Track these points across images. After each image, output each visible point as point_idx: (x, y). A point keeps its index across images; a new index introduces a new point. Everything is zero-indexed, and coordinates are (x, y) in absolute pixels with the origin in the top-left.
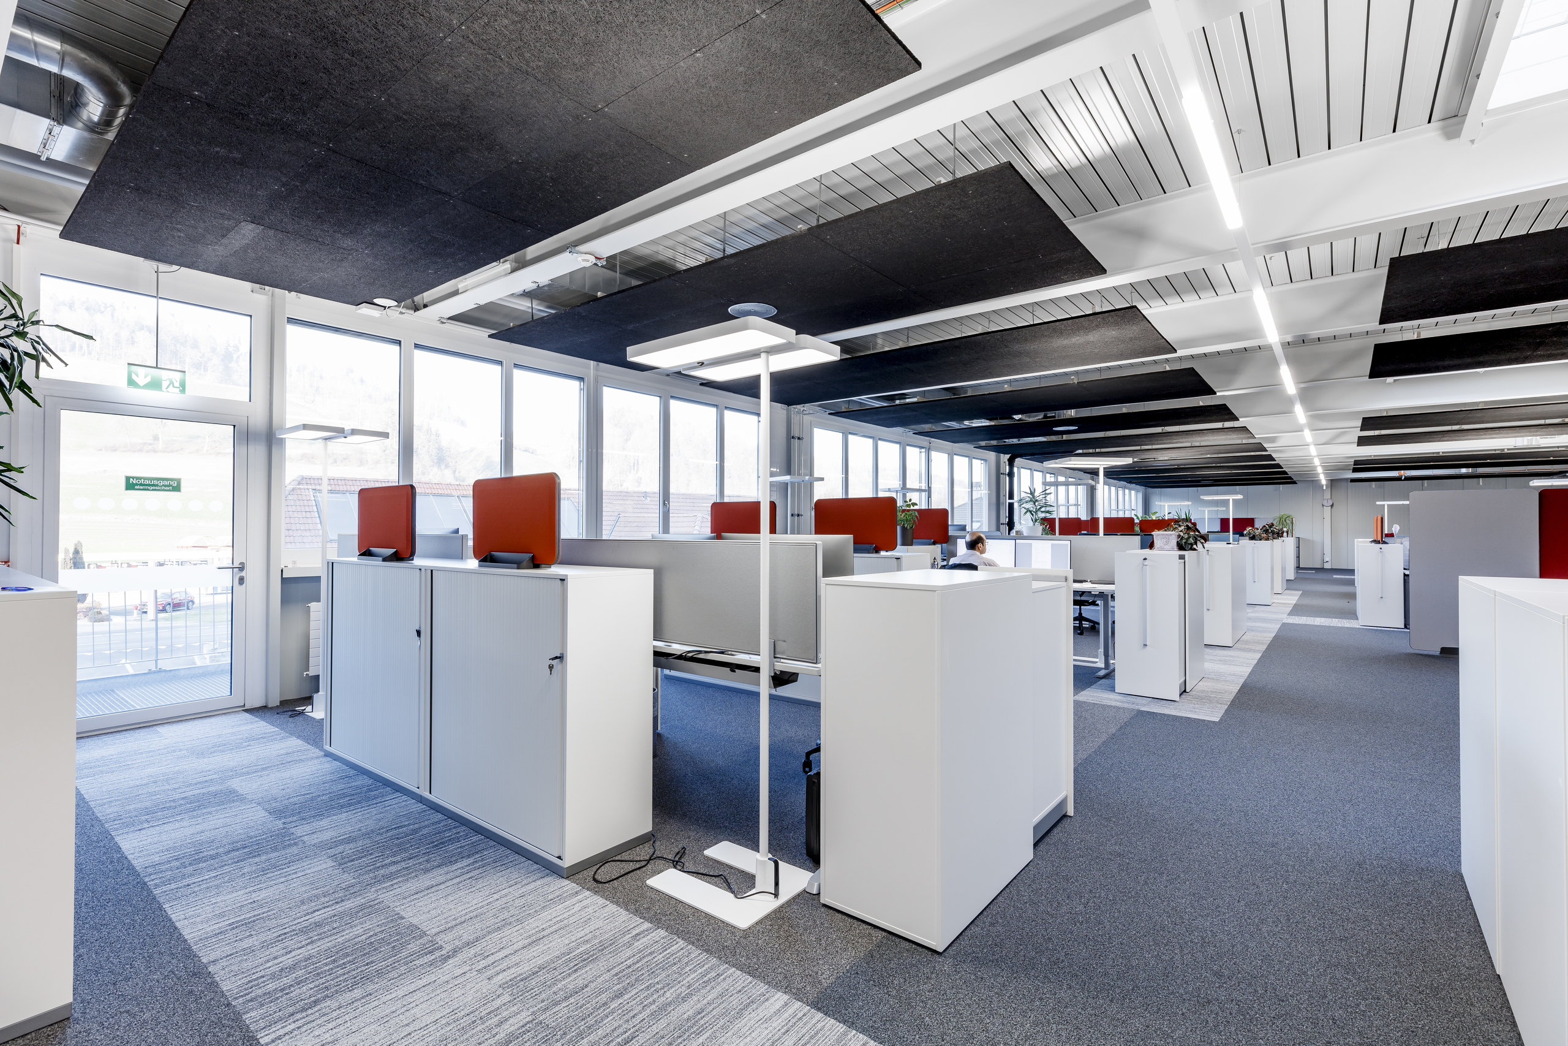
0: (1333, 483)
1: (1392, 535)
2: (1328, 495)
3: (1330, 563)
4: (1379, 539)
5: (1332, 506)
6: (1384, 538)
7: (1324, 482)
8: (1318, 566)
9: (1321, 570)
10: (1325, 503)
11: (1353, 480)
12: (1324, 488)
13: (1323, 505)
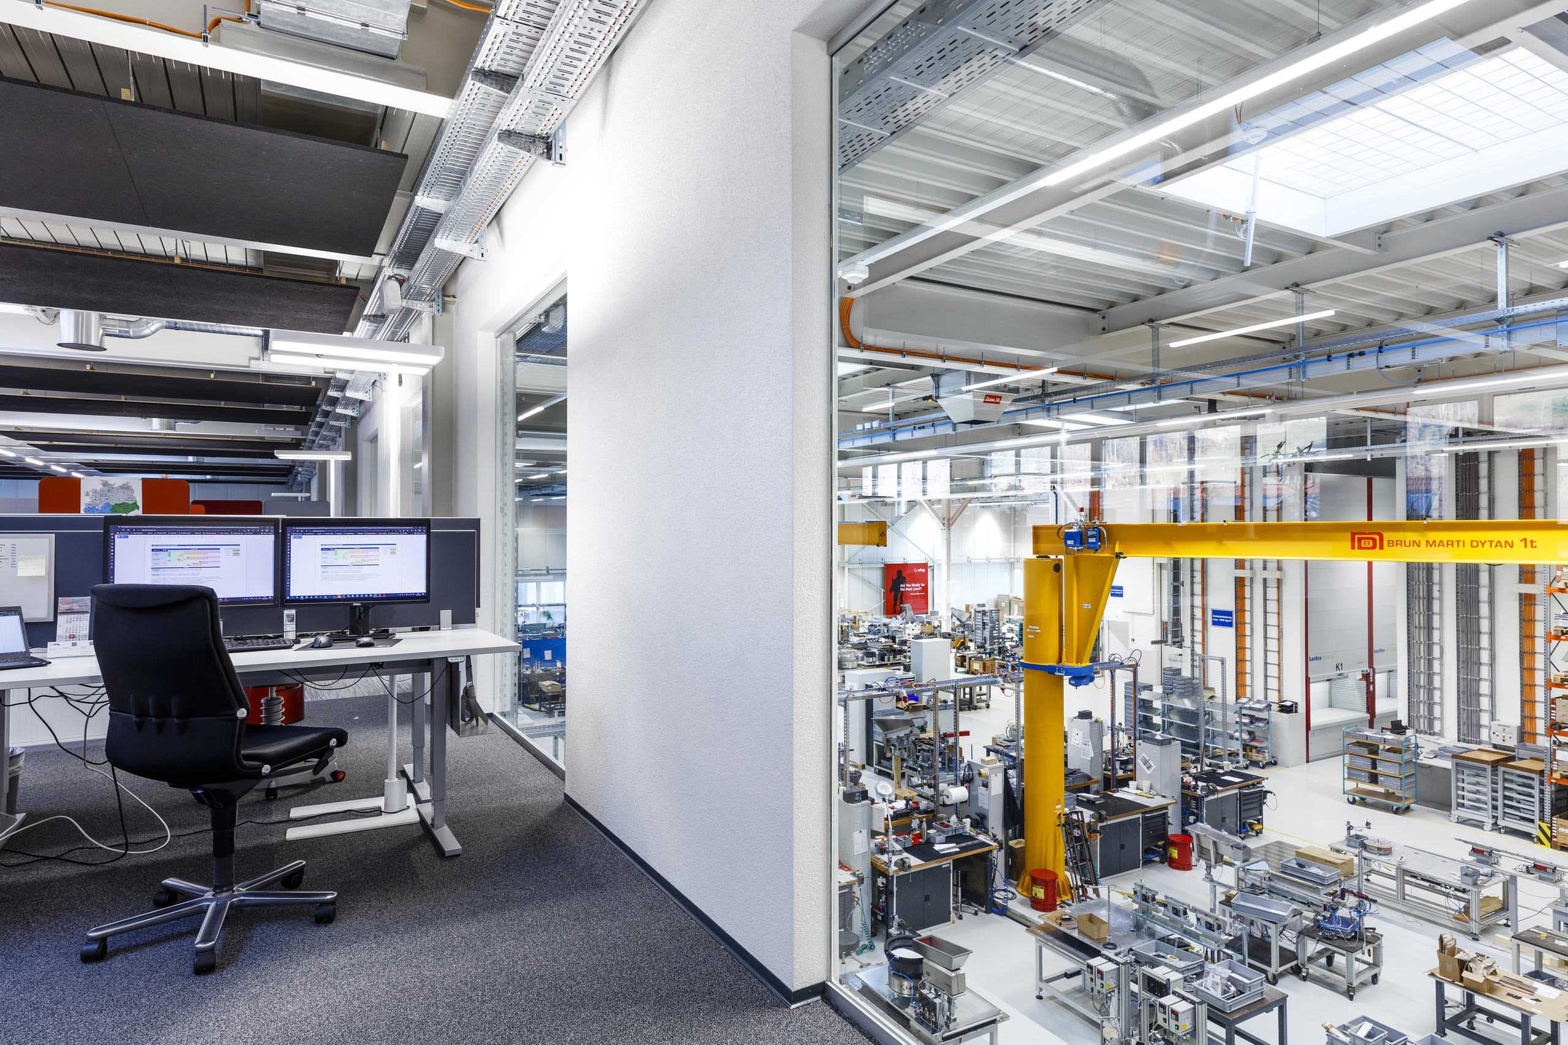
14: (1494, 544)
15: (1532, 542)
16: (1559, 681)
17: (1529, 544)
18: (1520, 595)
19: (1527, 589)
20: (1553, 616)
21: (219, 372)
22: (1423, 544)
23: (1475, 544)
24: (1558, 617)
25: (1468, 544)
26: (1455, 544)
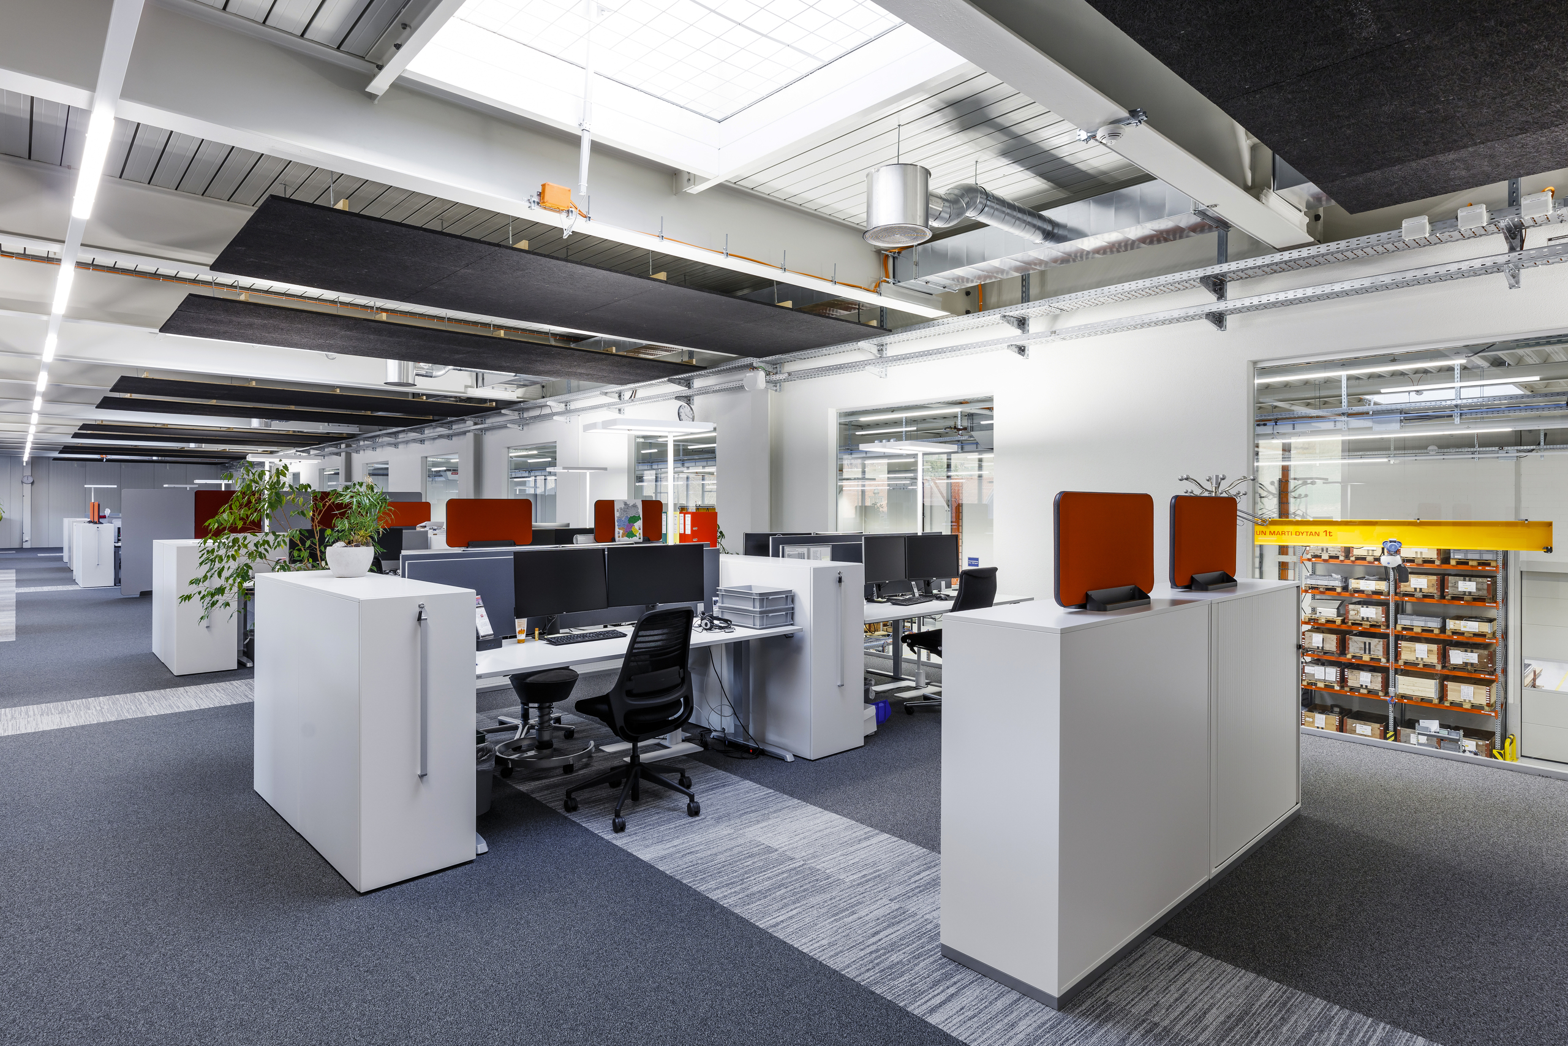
0: (35, 461)
1: (104, 517)
2: (28, 472)
3: (29, 542)
4: (96, 520)
5: (32, 483)
6: (99, 519)
7: (26, 457)
8: (17, 546)
9: (21, 549)
10: (25, 480)
11: (55, 459)
12: (25, 464)
13: (22, 482)
14: (1309, 534)
15: (1330, 532)
16: (1307, 620)
17: (1328, 534)
18: (1279, 562)
19: (1284, 558)
20: (1304, 577)
21: (429, 396)
22: (1268, 533)
23: (1298, 534)
24: (1307, 577)
25: (1294, 533)
26: (1286, 533)
